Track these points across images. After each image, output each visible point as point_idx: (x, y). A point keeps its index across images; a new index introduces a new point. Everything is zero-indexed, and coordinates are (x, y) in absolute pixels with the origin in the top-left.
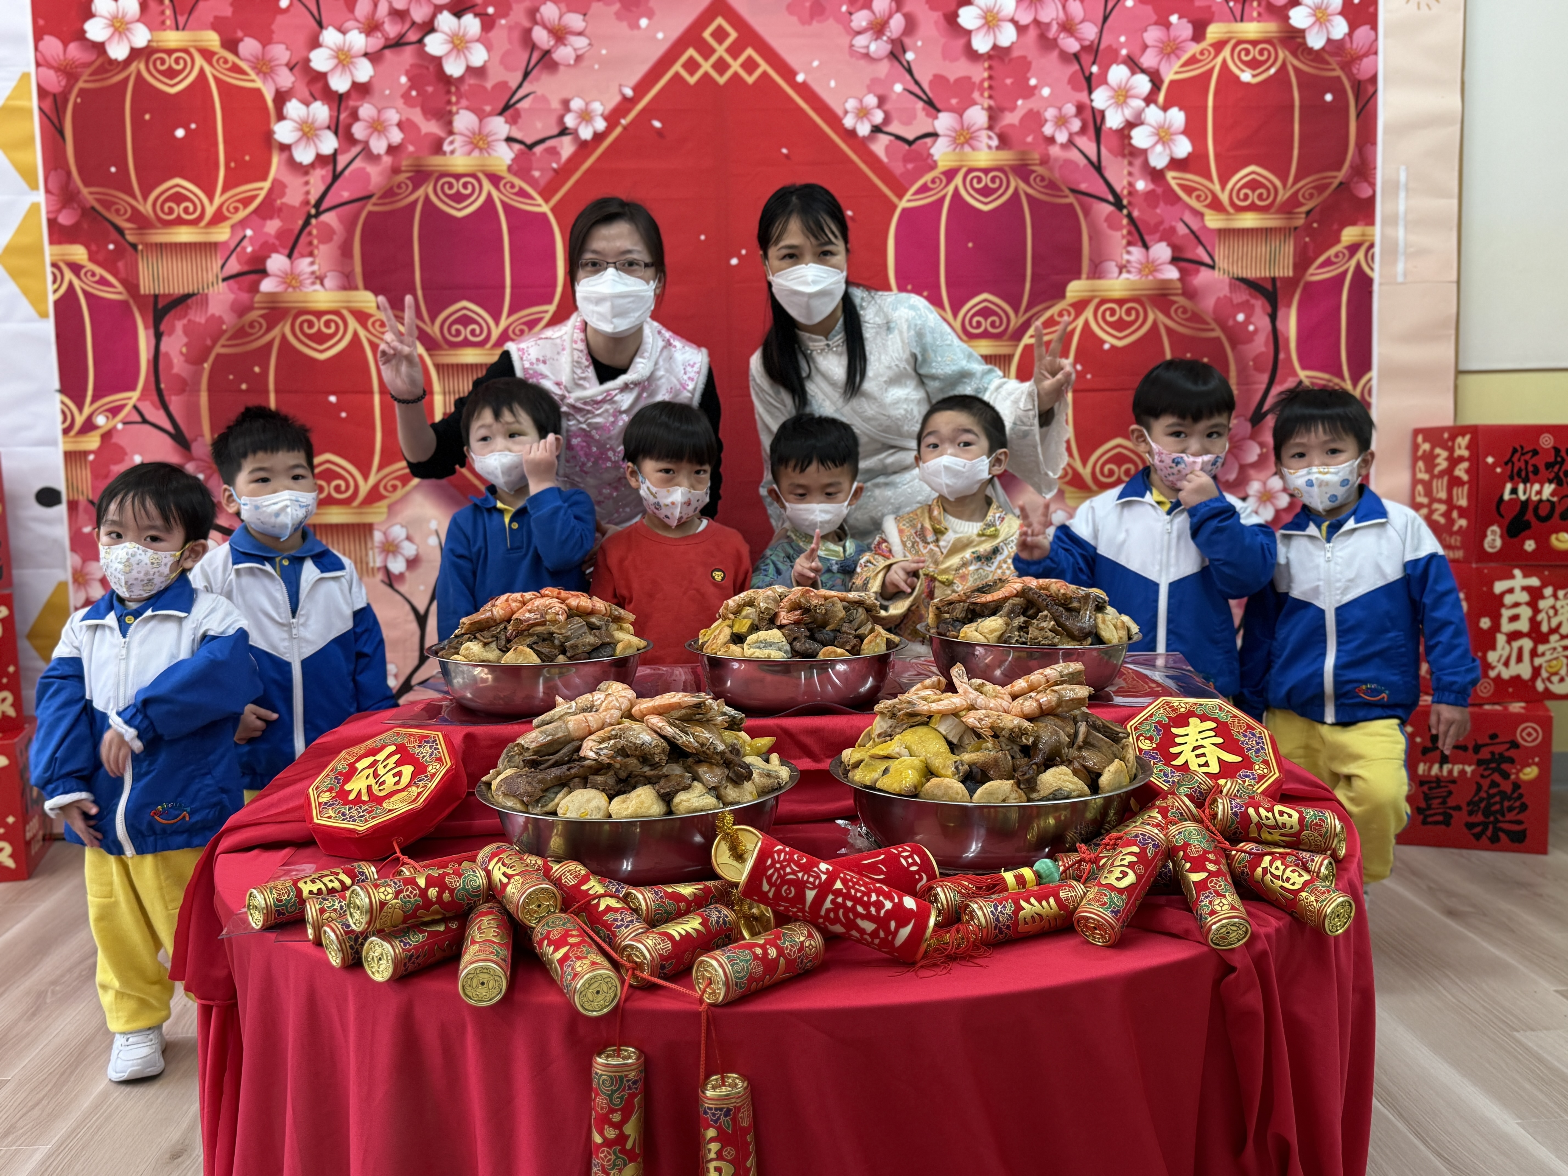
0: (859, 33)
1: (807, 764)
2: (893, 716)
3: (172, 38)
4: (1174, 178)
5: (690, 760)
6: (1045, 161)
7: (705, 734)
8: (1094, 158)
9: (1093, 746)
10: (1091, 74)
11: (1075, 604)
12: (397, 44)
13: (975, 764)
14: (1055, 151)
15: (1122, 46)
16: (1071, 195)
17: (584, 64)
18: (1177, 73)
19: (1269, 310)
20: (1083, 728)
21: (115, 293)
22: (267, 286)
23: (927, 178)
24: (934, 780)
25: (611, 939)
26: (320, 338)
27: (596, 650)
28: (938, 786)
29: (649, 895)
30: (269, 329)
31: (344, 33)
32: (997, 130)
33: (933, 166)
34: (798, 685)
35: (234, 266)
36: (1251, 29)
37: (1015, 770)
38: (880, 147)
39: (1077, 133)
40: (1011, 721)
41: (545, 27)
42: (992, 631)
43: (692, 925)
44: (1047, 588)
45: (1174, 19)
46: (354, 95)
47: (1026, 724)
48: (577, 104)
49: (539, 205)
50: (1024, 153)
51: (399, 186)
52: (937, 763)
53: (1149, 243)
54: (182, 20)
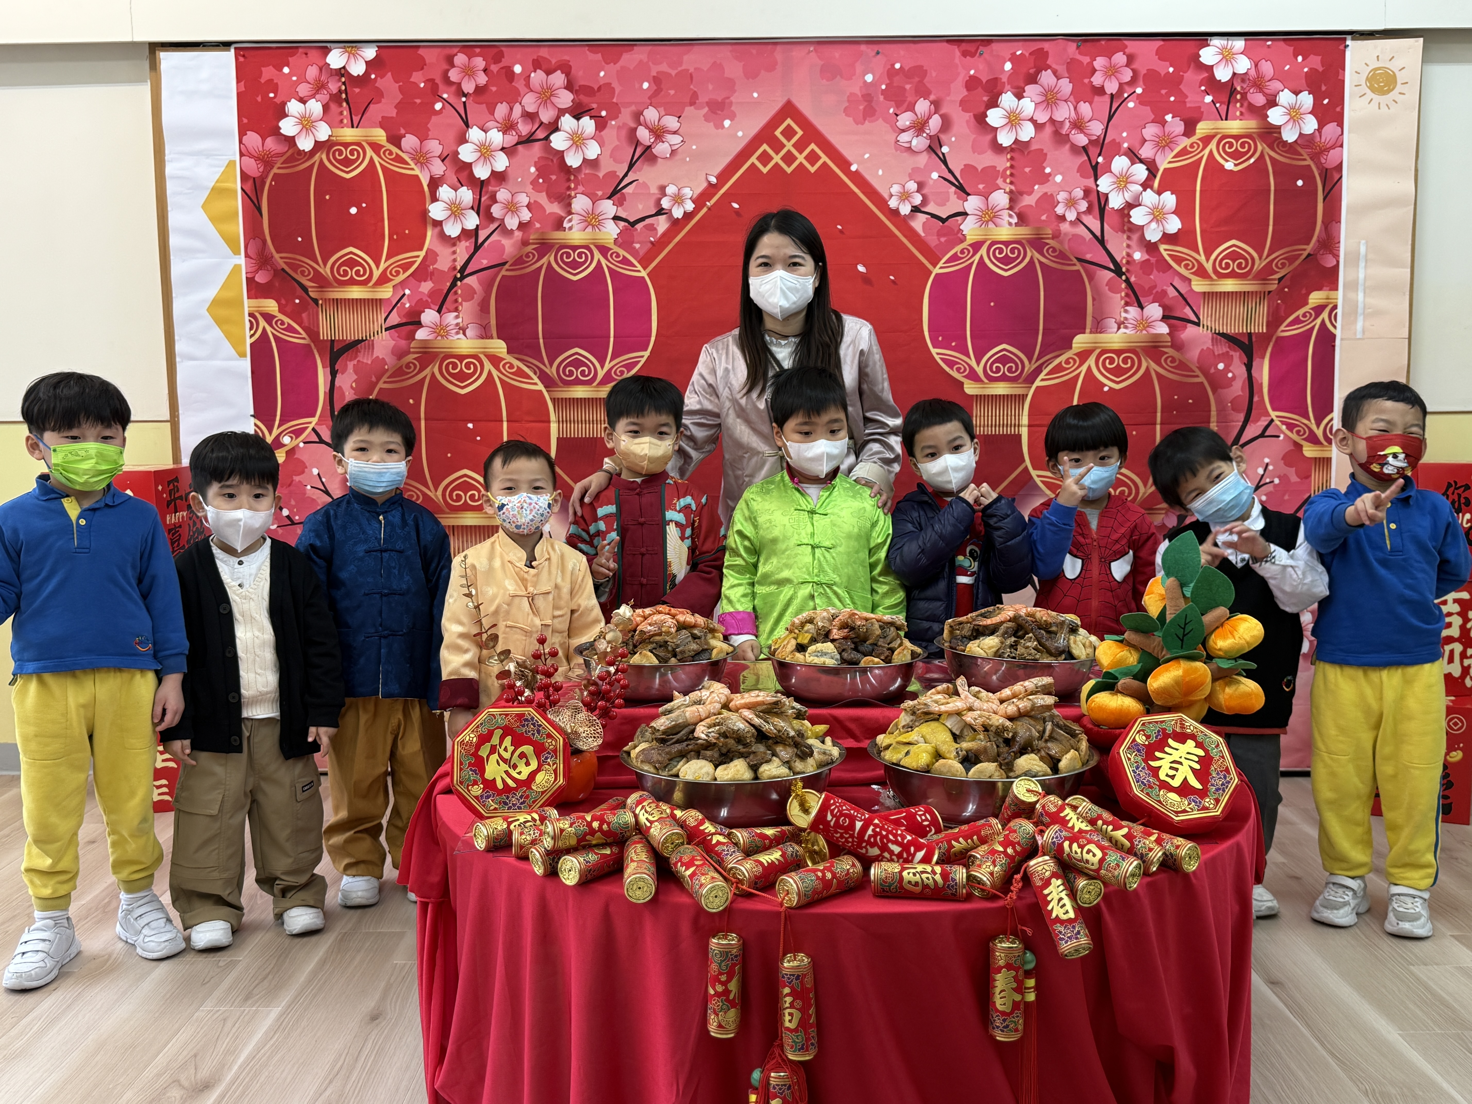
0: (903, 131)
1: (851, 743)
2: (914, 713)
3: (349, 134)
4: (1166, 250)
5: (770, 741)
6: (1056, 235)
7: (781, 724)
8: (1098, 234)
9: (1056, 739)
10: (1097, 163)
11: (1054, 629)
12: (528, 140)
13: (970, 750)
14: (1065, 227)
15: (1125, 140)
16: (1077, 263)
17: (678, 157)
18: (1170, 162)
19: (1246, 360)
20: (1049, 726)
21: (300, 338)
22: (421, 334)
23: (958, 249)
24: (941, 761)
25: (721, 862)
26: (462, 377)
27: (697, 654)
28: (944, 765)
29: (745, 834)
30: (421, 370)
31: (486, 132)
32: (1016, 210)
33: (963, 239)
34: (844, 684)
35: (395, 319)
36: (1234, 126)
37: (998, 755)
38: (918, 223)
39: (1084, 212)
40: (998, 721)
41: (647, 127)
42: (990, 648)
43: (774, 856)
44: (1032, 615)
45: (1169, 117)
46: (493, 182)
47: (1008, 723)
48: (671, 190)
49: (639, 271)
50: (1038, 229)
51: (527, 256)
52: (944, 749)
53: (1144, 305)
54: (356, 119)
